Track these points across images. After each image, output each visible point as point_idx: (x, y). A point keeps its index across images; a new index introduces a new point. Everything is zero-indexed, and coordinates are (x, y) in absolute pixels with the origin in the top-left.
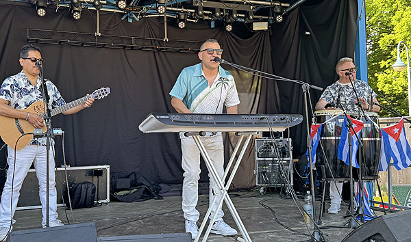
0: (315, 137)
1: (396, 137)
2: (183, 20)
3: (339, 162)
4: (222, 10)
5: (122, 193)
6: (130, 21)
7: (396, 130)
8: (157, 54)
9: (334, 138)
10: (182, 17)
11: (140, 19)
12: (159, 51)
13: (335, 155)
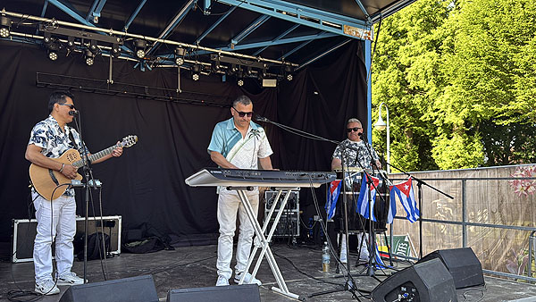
0: (335, 192)
1: (407, 193)
2: (198, 73)
3: (355, 215)
4: (237, 66)
5: (134, 244)
6: (143, 70)
7: (407, 187)
8: (169, 105)
9: (351, 193)
10: (197, 70)
11: (153, 68)
12: (171, 101)
13: (353, 209)
